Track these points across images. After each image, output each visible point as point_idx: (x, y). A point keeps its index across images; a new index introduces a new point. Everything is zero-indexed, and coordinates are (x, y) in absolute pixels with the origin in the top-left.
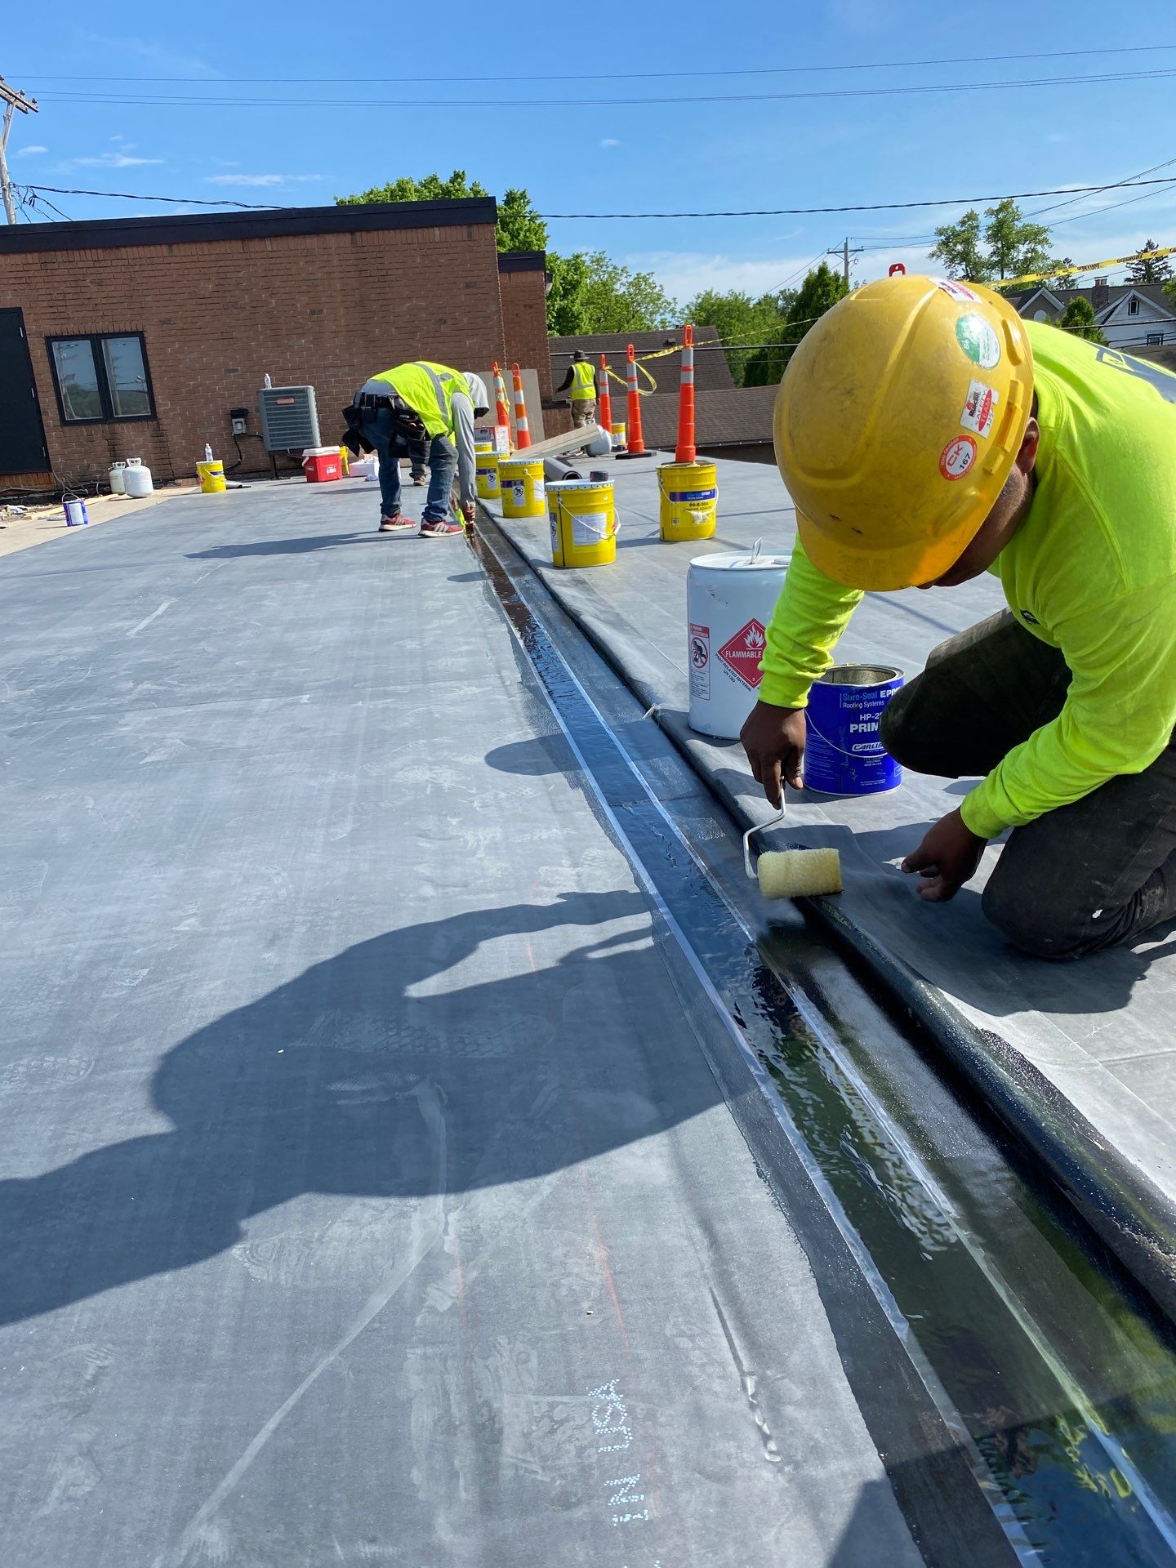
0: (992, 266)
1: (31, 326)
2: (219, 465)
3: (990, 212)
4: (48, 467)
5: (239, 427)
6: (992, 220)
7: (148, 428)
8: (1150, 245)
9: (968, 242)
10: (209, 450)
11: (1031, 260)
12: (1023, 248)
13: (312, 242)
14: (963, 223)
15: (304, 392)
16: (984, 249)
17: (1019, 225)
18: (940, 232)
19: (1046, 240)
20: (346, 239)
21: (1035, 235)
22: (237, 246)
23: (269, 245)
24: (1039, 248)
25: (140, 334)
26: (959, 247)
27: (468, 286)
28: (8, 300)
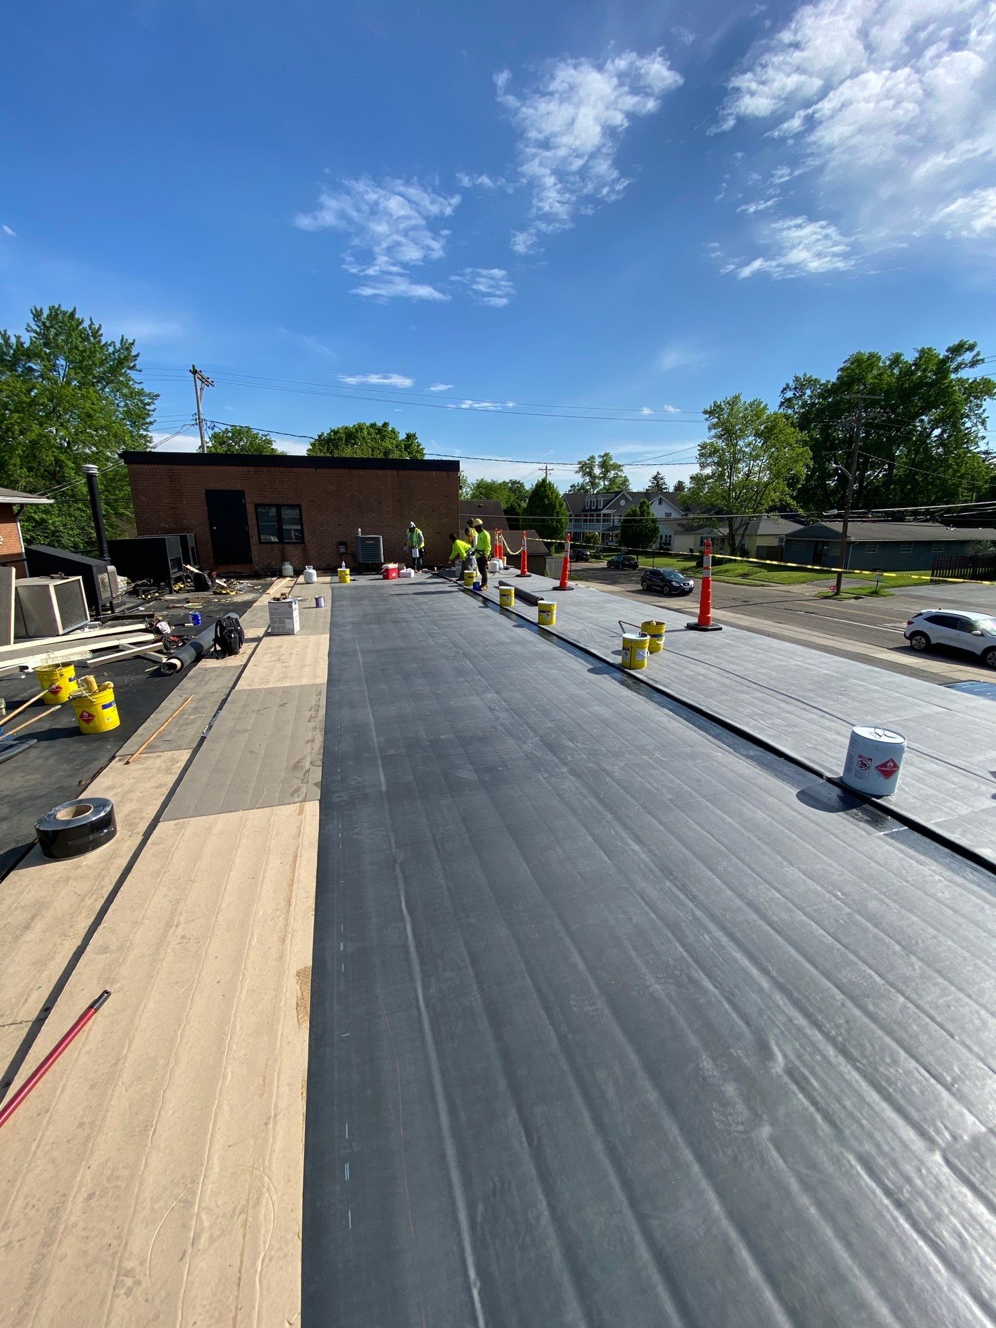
0: (600, 478)
1: (248, 498)
2: (348, 571)
3: (600, 456)
4: (251, 562)
5: (342, 550)
6: (601, 459)
8: (658, 473)
9: (591, 469)
10: (344, 564)
11: (616, 477)
12: (613, 472)
14: (589, 460)
15: (379, 538)
16: (597, 471)
17: (611, 463)
18: (580, 463)
19: (622, 470)
21: (617, 467)
24: (619, 473)
25: (299, 507)
26: (588, 470)
28: (238, 487)
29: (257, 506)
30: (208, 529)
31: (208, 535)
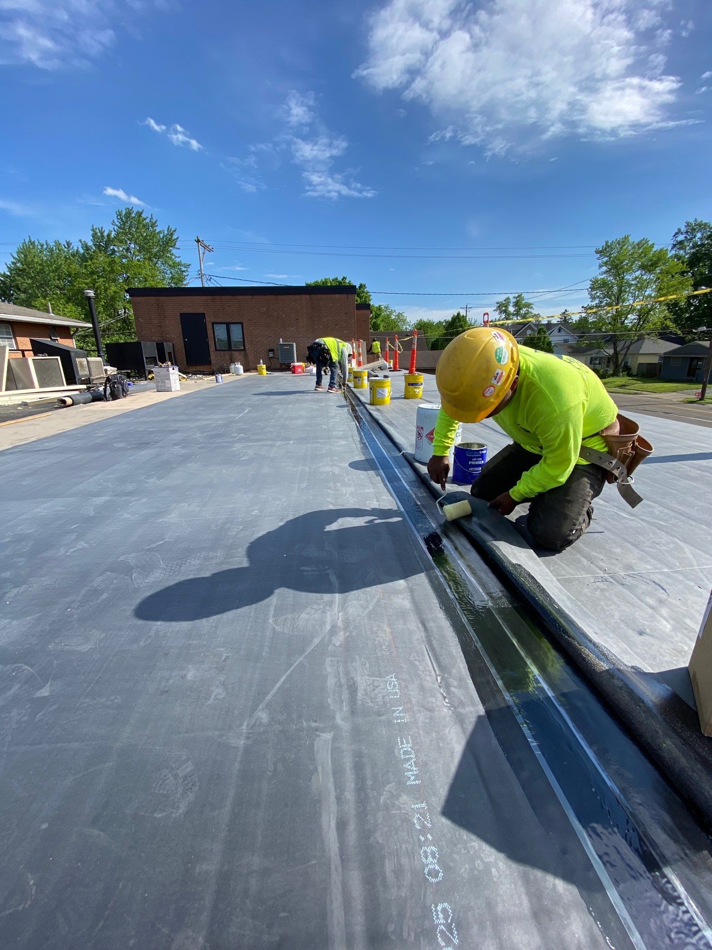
0: (514, 315)
1: (207, 319)
2: (264, 366)
3: (514, 297)
4: (210, 364)
5: (271, 355)
6: (515, 300)
7: (243, 353)
8: (566, 311)
9: (506, 307)
10: (261, 361)
11: (527, 313)
12: (524, 310)
13: (297, 297)
14: (505, 301)
15: (292, 345)
16: (511, 309)
17: (524, 302)
18: (498, 303)
19: (532, 307)
20: (308, 297)
21: (528, 305)
22: (273, 297)
23: (284, 297)
24: (530, 310)
25: (242, 323)
26: (504, 308)
27: (346, 314)
28: (201, 311)
29: (213, 324)
30: (182, 341)
31: (183, 345)
